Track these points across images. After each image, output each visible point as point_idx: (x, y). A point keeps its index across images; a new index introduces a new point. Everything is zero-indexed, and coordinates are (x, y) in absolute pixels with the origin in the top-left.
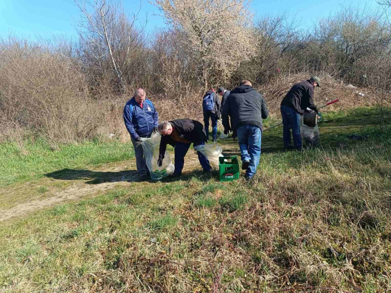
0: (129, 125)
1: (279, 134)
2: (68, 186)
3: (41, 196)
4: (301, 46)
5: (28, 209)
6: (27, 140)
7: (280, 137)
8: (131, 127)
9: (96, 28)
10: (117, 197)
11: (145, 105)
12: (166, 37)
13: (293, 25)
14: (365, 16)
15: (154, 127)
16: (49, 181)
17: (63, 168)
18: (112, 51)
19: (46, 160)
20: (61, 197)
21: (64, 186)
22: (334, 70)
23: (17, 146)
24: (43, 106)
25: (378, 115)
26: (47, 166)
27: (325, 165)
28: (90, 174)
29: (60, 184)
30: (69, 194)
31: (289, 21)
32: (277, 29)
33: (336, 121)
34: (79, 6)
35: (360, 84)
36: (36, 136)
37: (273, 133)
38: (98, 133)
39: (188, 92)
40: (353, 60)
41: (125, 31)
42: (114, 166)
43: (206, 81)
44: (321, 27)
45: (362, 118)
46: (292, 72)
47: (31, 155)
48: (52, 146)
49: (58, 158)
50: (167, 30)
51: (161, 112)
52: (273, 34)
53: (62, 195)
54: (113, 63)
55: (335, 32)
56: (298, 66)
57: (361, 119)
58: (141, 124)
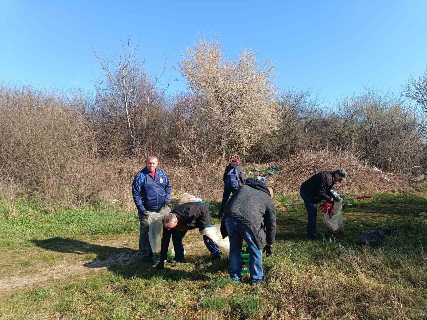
0: (136, 197)
1: (299, 216)
2: (57, 261)
3: (23, 271)
4: (325, 123)
5: (4, 287)
6: (19, 199)
7: (300, 221)
8: (139, 199)
9: (115, 86)
10: (112, 281)
11: (157, 176)
12: (186, 101)
13: (316, 101)
14: (388, 99)
15: (165, 201)
16: (35, 250)
17: (54, 237)
18: (129, 110)
19: (37, 225)
20: (46, 275)
21: (51, 261)
22: (358, 151)
23: (7, 205)
24: (45, 163)
25: (405, 203)
26: (36, 232)
27: (350, 266)
28: (84, 247)
29: (48, 258)
30: (56, 271)
31: (313, 97)
32: (301, 104)
33: (361, 207)
34: (101, 64)
35: (385, 167)
36: (31, 195)
37: (292, 214)
38: (101, 197)
39: (204, 161)
40: (376, 142)
41: (145, 92)
42: (113, 240)
43: (224, 151)
44: (345, 106)
45: (388, 205)
46: (315, 148)
47: (20, 217)
48: (47, 208)
49: (50, 223)
50: (188, 95)
51: (173, 179)
52: (296, 108)
53: (48, 273)
54: (128, 122)
55: (358, 112)
56: (321, 143)
57: (387, 207)
58: (150, 196)
